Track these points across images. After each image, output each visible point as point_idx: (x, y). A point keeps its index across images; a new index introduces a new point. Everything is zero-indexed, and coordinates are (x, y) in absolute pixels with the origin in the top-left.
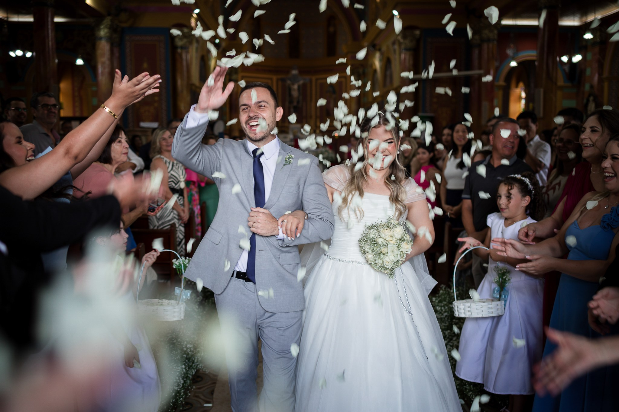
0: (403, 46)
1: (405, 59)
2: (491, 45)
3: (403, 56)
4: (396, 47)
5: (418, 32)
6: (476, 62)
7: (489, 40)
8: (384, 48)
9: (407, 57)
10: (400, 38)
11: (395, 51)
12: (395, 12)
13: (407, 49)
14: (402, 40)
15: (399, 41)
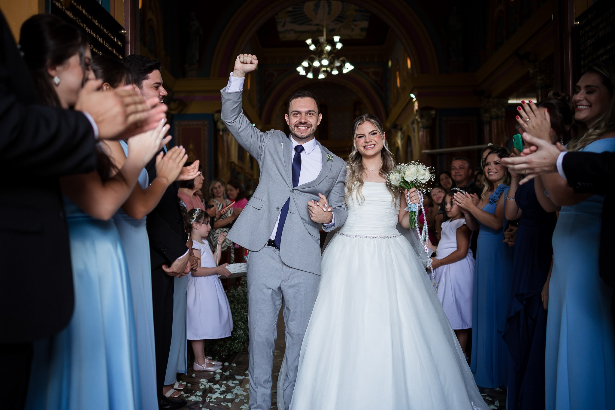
0: (420, 125)
1: (423, 136)
2: (500, 122)
3: (421, 133)
4: (415, 126)
5: (433, 112)
6: (487, 137)
7: (497, 117)
8: (405, 128)
9: (425, 134)
10: (417, 117)
11: (414, 129)
12: (412, 96)
13: (423, 128)
14: (419, 120)
15: (417, 120)
